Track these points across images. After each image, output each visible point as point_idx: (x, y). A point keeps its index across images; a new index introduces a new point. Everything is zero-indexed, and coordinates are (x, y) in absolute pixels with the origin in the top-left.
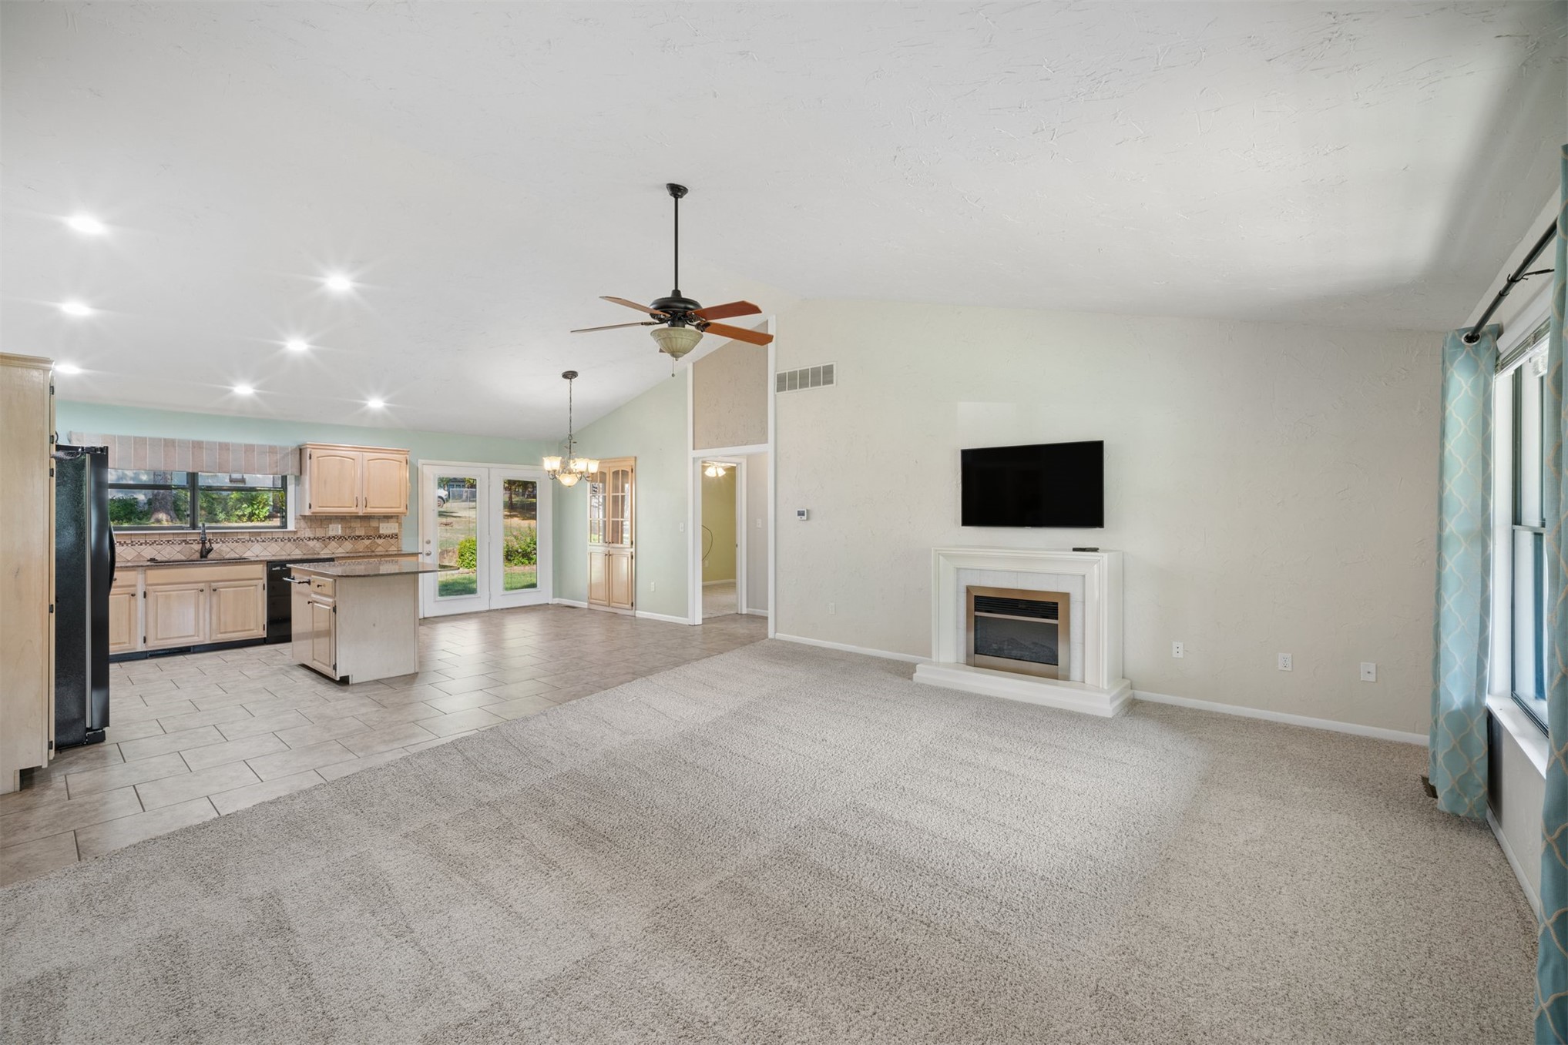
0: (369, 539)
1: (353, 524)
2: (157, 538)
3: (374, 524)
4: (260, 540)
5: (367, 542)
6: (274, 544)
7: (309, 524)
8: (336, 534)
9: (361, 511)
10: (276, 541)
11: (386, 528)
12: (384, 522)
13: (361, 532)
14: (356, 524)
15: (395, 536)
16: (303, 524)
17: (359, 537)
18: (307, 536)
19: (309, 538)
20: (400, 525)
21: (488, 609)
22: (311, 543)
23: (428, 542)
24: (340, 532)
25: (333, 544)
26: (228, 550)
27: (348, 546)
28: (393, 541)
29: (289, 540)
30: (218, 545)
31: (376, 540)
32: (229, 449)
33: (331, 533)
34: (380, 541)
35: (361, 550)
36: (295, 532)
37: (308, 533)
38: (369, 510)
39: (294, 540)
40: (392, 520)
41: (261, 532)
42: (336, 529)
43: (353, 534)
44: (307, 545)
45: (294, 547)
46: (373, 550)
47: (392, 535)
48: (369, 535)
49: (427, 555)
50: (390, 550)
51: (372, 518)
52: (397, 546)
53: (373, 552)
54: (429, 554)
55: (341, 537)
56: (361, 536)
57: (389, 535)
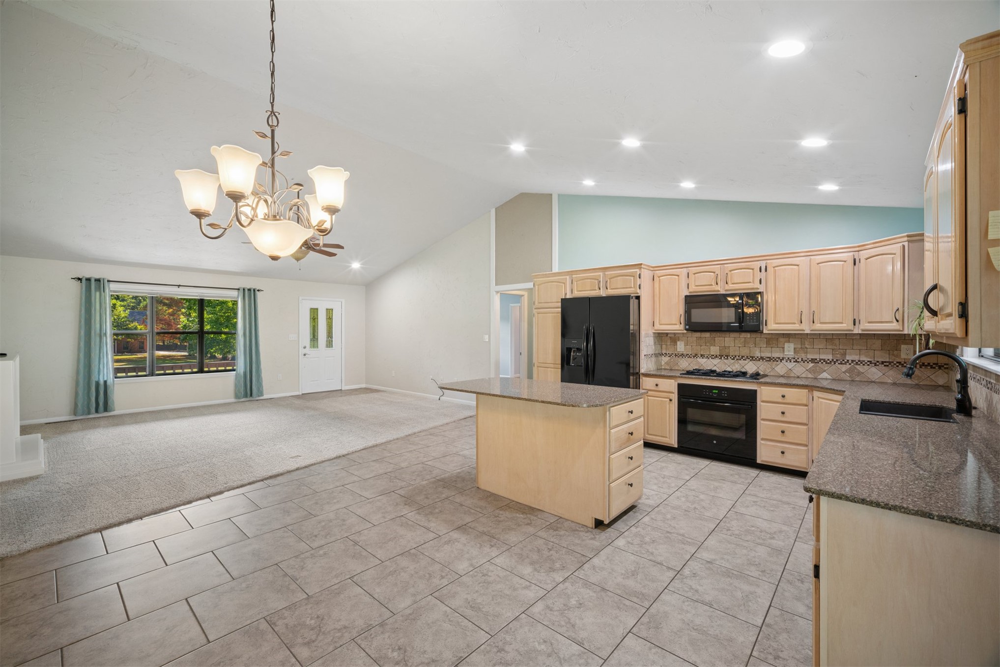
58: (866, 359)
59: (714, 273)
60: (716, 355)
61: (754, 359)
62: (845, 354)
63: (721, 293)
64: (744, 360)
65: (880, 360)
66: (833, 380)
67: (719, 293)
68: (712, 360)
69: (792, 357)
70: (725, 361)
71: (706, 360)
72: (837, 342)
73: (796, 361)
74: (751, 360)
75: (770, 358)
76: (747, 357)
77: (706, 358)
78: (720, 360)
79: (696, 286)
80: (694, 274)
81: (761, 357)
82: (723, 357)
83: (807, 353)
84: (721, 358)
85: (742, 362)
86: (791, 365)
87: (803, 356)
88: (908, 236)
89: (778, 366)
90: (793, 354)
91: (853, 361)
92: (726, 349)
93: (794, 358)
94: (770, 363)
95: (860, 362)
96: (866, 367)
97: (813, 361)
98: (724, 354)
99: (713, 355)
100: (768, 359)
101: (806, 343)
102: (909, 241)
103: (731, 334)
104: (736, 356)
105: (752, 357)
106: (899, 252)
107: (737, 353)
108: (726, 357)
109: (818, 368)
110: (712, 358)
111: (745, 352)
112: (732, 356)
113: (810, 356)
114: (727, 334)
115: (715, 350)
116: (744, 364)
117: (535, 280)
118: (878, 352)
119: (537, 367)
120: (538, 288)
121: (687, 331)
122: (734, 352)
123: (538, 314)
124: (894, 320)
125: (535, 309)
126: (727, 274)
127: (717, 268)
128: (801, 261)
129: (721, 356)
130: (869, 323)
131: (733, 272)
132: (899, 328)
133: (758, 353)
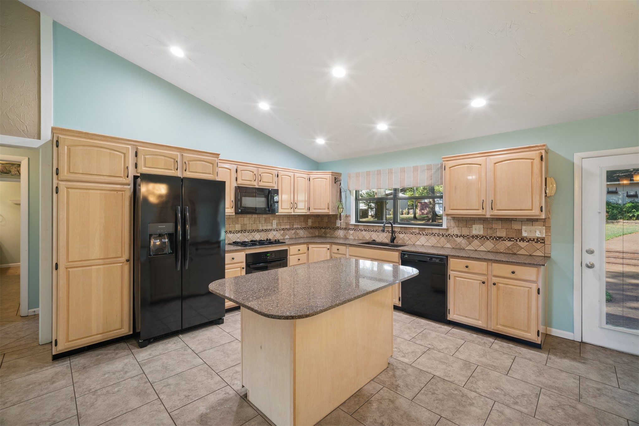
0: (510, 240)
1: (494, 226)
2: (377, 228)
3: (516, 226)
4: (425, 234)
5: (509, 244)
6: (433, 238)
7: (457, 224)
8: (479, 233)
9: (489, 214)
10: (434, 235)
11: (531, 232)
12: (527, 225)
13: (503, 234)
14: (497, 225)
15: (540, 240)
16: (452, 223)
17: (500, 238)
18: (455, 233)
19: (457, 235)
20: (548, 229)
22: (459, 240)
23: (591, 252)
24: (481, 233)
25: (476, 242)
26: (408, 239)
27: (489, 245)
28: (539, 245)
29: (443, 236)
30: (403, 235)
31: (518, 243)
32: (405, 171)
33: (474, 232)
34: (522, 244)
35: (501, 251)
36: (447, 230)
37: (456, 231)
38: (496, 212)
39: (446, 236)
40: (538, 223)
41: (425, 228)
42: (478, 229)
43: (494, 235)
44: (455, 241)
45: (446, 242)
46: (515, 251)
47: (537, 239)
48: (511, 237)
49: (588, 267)
50: (534, 254)
51: (514, 221)
52: (543, 252)
53: (515, 254)
54: (591, 266)
55: (483, 236)
56: (502, 237)
57: (534, 239)
58: (299, 227)
59: (253, 172)
60: (239, 231)
61: (259, 231)
62: (293, 225)
63: (256, 187)
64: (254, 232)
65: (303, 227)
66: (290, 239)
67: (255, 187)
68: (236, 234)
69: (276, 228)
70: (244, 234)
71: (233, 234)
72: (291, 219)
73: (277, 231)
74: (257, 232)
75: (266, 229)
76: (256, 230)
77: (233, 233)
78: (241, 234)
79: (242, 180)
80: (241, 171)
81: (262, 230)
82: (243, 232)
83: (281, 225)
84: (242, 233)
85: (253, 234)
86: (275, 233)
87: (279, 227)
88: (332, 173)
89: (270, 235)
90: (276, 226)
91: (296, 228)
92: (244, 225)
93: (276, 229)
94: (266, 233)
95: (297, 229)
96: (299, 230)
97: (283, 229)
98: (244, 229)
99: (237, 231)
100: (265, 231)
101: (281, 220)
102: (332, 175)
103: (247, 215)
104: (250, 230)
105: (258, 230)
106: (328, 179)
107: (250, 229)
108: (244, 232)
109: (285, 233)
110: (236, 233)
111: (254, 227)
112: (248, 230)
113: (282, 227)
114: (245, 215)
115: (238, 227)
116: (254, 235)
117: (60, 136)
118: (302, 223)
119: (67, 268)
120: (69, 150)
121: (235, 213)
122: (249, 227)
123: (70, 190)
124: (327, 208)
125: (62, 181)
126: (260, 175)
127: (255, 170)
128: (291, 174)
129: (242, 231)
130: (314, 209)
131: (263, 174)
132: (328, 212)
133: (260, 227)
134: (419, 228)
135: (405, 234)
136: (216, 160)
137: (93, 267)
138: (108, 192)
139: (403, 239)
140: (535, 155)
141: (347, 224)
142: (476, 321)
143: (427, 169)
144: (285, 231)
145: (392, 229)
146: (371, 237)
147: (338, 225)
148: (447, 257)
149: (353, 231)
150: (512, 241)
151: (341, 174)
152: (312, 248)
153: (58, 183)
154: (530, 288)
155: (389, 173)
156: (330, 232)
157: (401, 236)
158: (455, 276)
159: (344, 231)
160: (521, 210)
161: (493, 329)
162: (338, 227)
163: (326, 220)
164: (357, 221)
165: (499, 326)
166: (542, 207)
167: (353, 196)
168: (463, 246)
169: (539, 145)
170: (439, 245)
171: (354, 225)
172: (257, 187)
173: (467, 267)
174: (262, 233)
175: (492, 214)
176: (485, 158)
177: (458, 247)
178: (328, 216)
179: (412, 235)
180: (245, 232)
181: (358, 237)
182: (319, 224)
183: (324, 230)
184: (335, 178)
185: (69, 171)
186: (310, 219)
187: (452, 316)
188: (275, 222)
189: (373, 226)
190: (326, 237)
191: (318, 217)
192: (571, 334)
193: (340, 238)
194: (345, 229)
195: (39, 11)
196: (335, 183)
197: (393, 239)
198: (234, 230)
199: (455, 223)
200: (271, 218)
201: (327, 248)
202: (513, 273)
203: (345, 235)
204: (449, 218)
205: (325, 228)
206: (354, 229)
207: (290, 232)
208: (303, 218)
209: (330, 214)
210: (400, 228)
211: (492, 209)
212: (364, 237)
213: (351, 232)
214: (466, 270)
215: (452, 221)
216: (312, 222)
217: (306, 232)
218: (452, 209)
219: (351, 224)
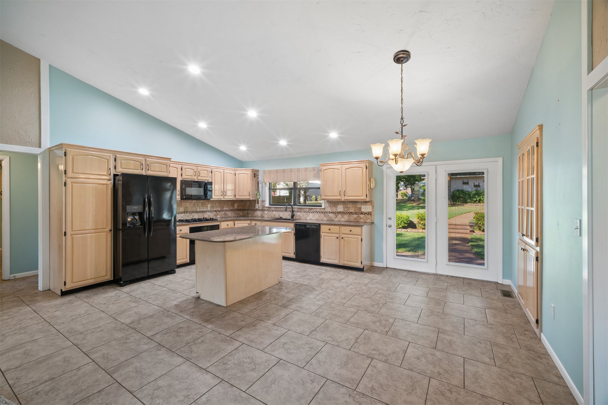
0: (356, 214)
1: (349, 206)
2: (283, 209)
3: (359, 206)
4: (312, 212)
5: (355, 216)
10: (317, 213)
11: (366, 208)
12: (364, 205)
13: (353, 210)
14: (350, 206)
15: (369, 214)
16: (327, 205)
17: (351, 213)
18: (329, 211)
19: (330, 212)
20: (373, 207)
21: (435, 273)
22: (331, 215)
23: (390, 219)
24: (342, 210)
25: (340, 216)
26: (302, 216)
27: (346, 217)
28: (369, 216)
29: (322, 213)
30: (299, 213)
31: (360, 215)
33: (339, 210)
34: (362, 216)
35: (352, 220)
36: (324, 209)
37: (329, 209)
38: (346, 198)
39: (324, 213)
40: (368, 204)
41: (312, 208)
42: (340, 208)
43: (348, 211)
44: (329, 216)
45: (323, 217)
46: (358, 220)
47: (368, 213)
48: (356, 212)
49: (389, 227)
50: (367, 221)
51: (358, 202)
52: (371, 220)
53: (358, 222)
54: (390, 226)
55: (343, 212)
56: (352, 212)
57: (367, 213)
58: (228, 209)
59: (194, 170)
62: (223, 208)
65: (231, 209)
66: (221, 218)
70: (186, 214)
72: (221, 203)
74: (196, 213)
75: (203, 211)
76: (195, 211)
79: (186, 175)
80: (185, 169)
81: (200, 211)
84: (184, 213)
85: (193, 214)
86: (209, 214)
87: (213, 209)
88: (252, 170)
89: (206, 214)
90: (210, 209)
92: (186, 208)
93: (210, 211)
94: (203, 213)
95: (226, 210)
96: (228, 212)
97: (215, 211)
98: (186, 211)
101: (214, 204)
102: (252, 171)
103: (189, 200)
105: (197, 211)
106: (249, 175)
107: (191, 210)
109: (217, 214)
110: (181, 214)
111: (194, 209)
112: (189, 212)
113: (215, 209)
114: (187, 201)
115: (183, 209)
117: (67, 149)
118: (230, 206)
119: (71, 235)
120: (73, 158)
121: (181, 199)
122: (190, 209)
123: (73, 184)
124: (248, 195)
125: (68, 178)
126: (199, 172)
127: (195, 168)
128: (222, 171)
129: (184, 212)
130: (239, 196)
131: (201, 171)
132: (249, 198)
133: (198, 209)
134: (309, 208)
135: (301, 212)
136: (168, 162)
137: (88, 235)
138: (97, 185)
139: (299, 216)
140: (363, 165)
141: (263, 207)
142: (335, 261)
143: (313, 170)
144: (217, 212)
145: (292, 209)
146: (279, 215)
147: (257, 207)
148: (320, 224)
149: (267, 212)
150: (357, 214)
151: (259, 171)
152: (237, 223)
153: (66, 180)
154: (358, 239)
155: (290, 171)
156: (251, 212)
157: (298, 214)
158: (324, 236)
159: (261, 211)
160: (358, 196)
161: (342, 264)
162: (257, 209)
163: (248, 204)
164: (270, 204)
165: (345, 262)
166: (367, 195)
167: (267, 187)
168: (333, 218)
169: (365, 160)
170: (320, 219)
171: (268, 207)
172: (196, 180)
173: (329, 230)
174: (199, 214)
175: (344, 198)
176: (341, 166)
177: (330, 219)
178: (249, 201)
179: (305, 213)
180: (187, 213)
181: (271, 216)
182: (243, 207)
183: (247, 211)
184: (254, 173)
185: (73, 172)
186: (236, 203)
187: (323, 260)
188: (209, 206)
189: (281, 207)
190: (248, 217)
191: (242, 202)
192: (382, 264)
193: (258, 217)
194: (262, 210)
195: (39, 58)
196: (254, 177)
197: (293, 216)
198: (179, 211)
199: (329, 204)
200: (206, 203)
201: (248, 223)
202: (351, 231)
203: (262, 215)
204: (326, 201)
205: (247, 210)
206: (268, 210)
207: (221, 213)
208: (230, 203)
209: (251, 199)
210: (297, 209)
211: (344, 196)
212: (274, 215)
213: (266, 212)
214: (329, 231)
215: (327, 203)
216: (237, 206)
217: (233, 213)
218: (325, 196)
219: (266, 207)
